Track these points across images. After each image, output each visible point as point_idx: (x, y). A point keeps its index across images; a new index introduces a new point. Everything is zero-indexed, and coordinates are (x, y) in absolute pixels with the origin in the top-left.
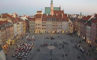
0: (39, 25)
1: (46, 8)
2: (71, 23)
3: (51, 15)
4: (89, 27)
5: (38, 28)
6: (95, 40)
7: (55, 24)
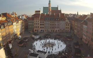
0: (37, 24)
1: (44, 8)
2: (69, 22)
3: (49, 14)
4: (85, 26)
5: (37, 27)
6: (92, 38)
7: (53, 23)
